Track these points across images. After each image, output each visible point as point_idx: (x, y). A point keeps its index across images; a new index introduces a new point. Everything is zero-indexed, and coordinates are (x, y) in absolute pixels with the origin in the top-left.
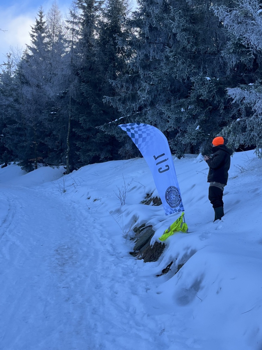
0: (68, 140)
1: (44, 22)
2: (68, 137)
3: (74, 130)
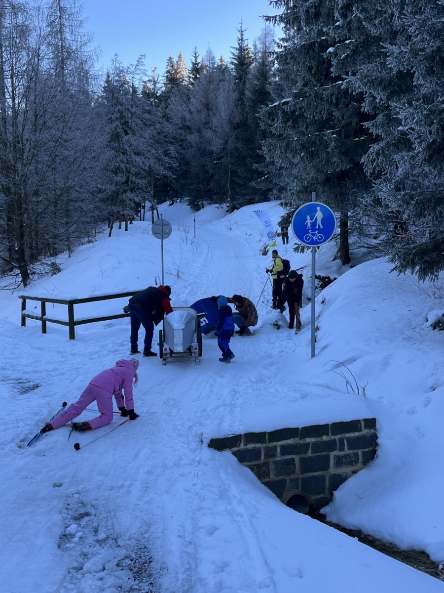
0: (229, 185)
1: (199, 63)
2: (228, 183)
3: (233, 178)
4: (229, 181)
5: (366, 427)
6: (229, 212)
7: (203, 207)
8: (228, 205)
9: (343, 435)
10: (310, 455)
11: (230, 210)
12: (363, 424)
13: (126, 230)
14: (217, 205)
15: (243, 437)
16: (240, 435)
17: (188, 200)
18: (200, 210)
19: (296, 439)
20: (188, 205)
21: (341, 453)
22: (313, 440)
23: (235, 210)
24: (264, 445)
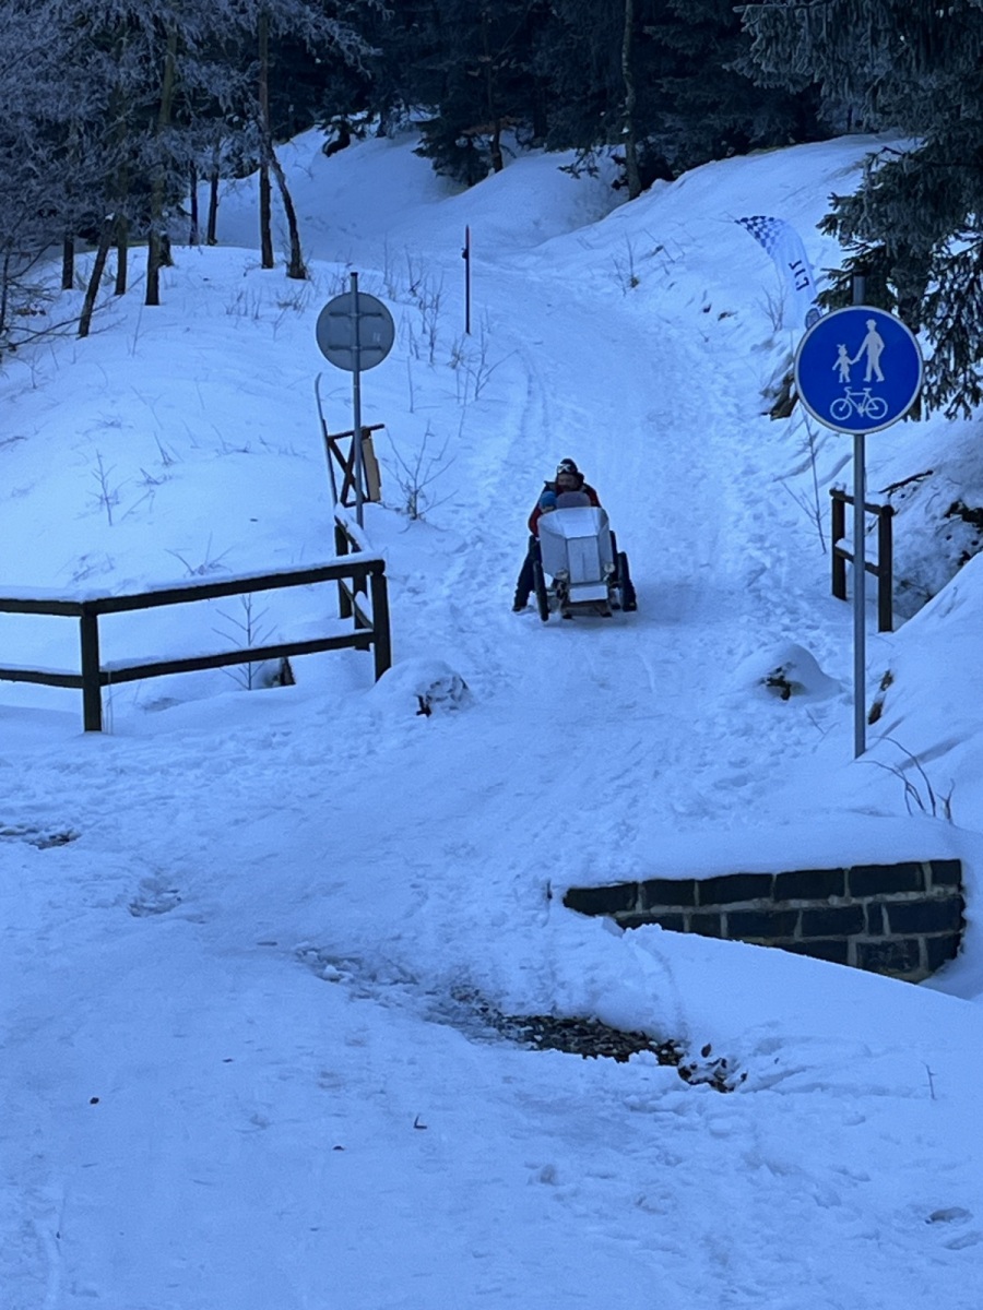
0: (628, 60)
2: (624, 48)
3: (647, 29)
4: (626, 39)
5: (935, 881)
6: (625, 190)
7: (499, 167)
8: (621, 150)
9: (878, 895)
10: (801, 940)
11: (633, 178)
12: (928, 872)
13: (152, 299)
14: (570, 156)
15: (640, 889)
16: (635, 884)
17: (422, 125)
18: (484, 176)
19: (765, 900)
20: (420, 152)
21: (876, 940)
22: (805, 904)
23: (658, 182)
24: (689, 910)
